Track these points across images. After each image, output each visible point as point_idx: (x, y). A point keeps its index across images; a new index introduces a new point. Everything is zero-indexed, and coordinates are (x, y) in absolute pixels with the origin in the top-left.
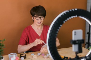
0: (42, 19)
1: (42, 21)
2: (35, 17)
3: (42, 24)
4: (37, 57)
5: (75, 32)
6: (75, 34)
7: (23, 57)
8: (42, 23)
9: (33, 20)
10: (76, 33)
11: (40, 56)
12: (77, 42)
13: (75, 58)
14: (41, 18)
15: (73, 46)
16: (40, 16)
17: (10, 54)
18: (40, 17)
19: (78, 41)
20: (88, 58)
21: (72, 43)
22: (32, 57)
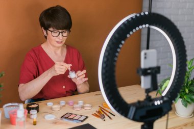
0: (65, 34)
1: (65, 38)
2: (52, 31)
3: (65, 44)
4: (61, 108)
5: (145, 54)
6: (145, 58)
7: (33, 109)
8: (64, 42)
9: (46, 37)
10: (147, 56)
11: (64, 106)
12: (149, 71)
13: (145, 100)
14: (62, 32)
15: (142, 78)
16: (61, 29)
17: (6, 105)
18: (60, 31)
19: (150, 69)
20: (165, 99)
21: (141, 72)
22: (51, 108)
